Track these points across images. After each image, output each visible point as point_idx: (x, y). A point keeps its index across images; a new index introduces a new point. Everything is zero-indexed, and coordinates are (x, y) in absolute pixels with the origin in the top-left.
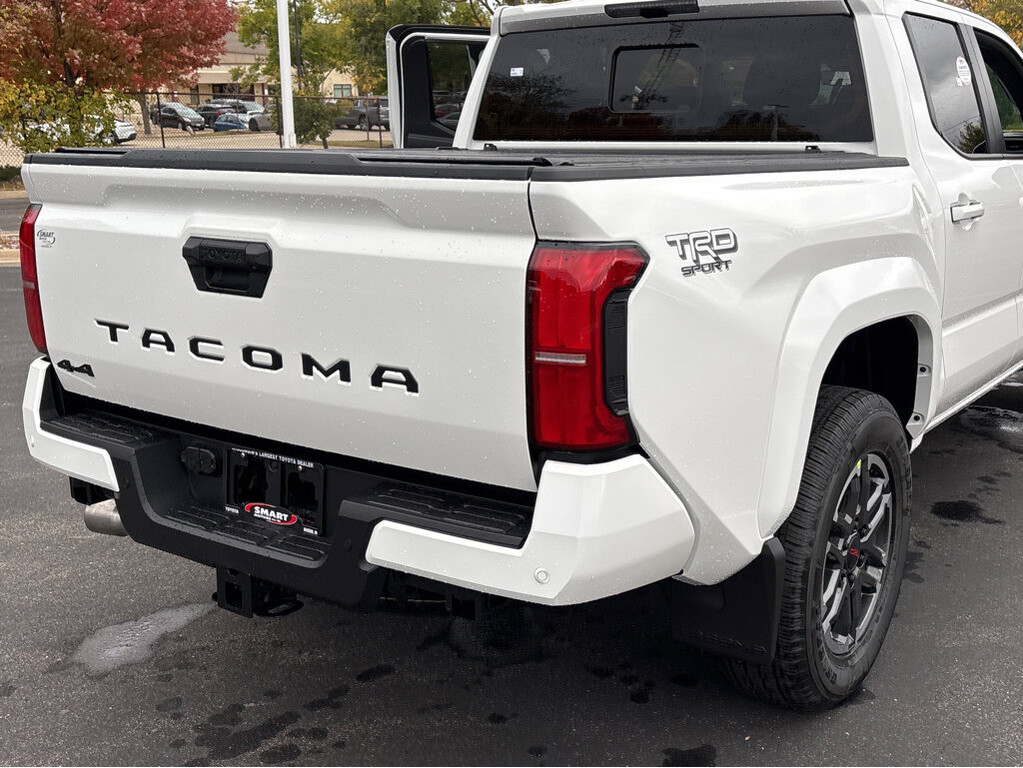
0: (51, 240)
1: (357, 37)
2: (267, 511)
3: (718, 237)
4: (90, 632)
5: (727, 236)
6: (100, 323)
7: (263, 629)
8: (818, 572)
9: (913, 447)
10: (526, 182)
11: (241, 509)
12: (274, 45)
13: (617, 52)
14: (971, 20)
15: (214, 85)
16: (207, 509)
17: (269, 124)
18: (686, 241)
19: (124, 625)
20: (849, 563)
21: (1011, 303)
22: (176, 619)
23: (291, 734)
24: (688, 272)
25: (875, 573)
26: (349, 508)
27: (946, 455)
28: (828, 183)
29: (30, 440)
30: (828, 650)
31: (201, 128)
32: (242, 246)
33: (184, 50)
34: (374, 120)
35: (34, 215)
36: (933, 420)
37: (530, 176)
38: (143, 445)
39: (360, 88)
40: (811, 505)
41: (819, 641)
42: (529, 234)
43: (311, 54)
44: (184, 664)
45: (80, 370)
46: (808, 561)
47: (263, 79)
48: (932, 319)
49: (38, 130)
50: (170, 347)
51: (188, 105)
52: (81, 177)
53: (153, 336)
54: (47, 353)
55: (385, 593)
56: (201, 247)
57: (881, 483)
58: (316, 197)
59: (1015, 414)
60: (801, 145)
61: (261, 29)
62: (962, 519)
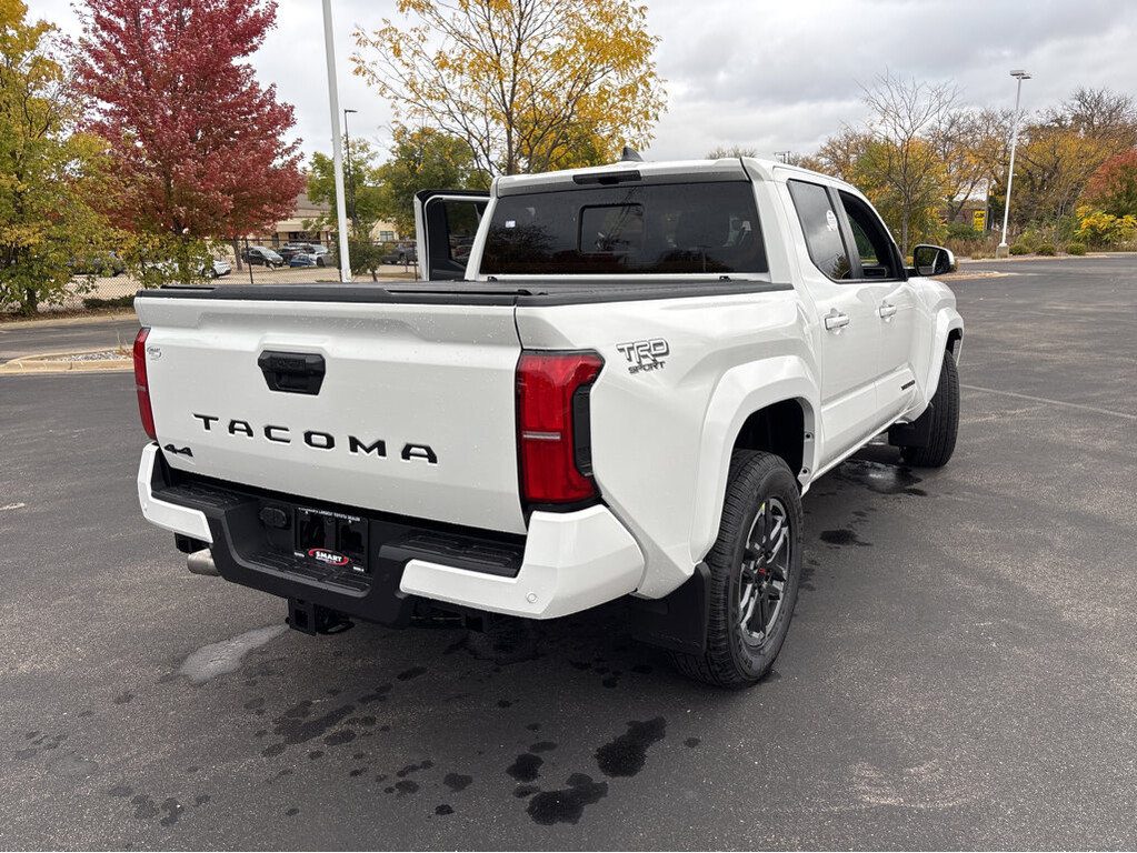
0: (158, 354)
1: (397, 196)
2: (325, 555)
3: (654, 345)
4: (193, 650)
5: (661, 344)
6: (196, 416)
7: (325, 644)
8: (736, 586)
9: (803, 493)
10: (512, 308)
11: (306, 554)
12: (334, 203)
13: (583, 209)
14: (837, 184)
15: (290, 233)
16: (280, 555)
17: (332, 261)
18: (632, 348)
19: (221, 643)
20: (759, 579)
21: (872, 386)
22: (261, 638)
23: (348, 722)
24: (633, 370)
25: (778, 585)
26: (387, 551)
27: (830, 497)
28: (734, 303)
29: (144, 506)
30: (746, 643)
31: (281, 265)
32: (302, 357)
33: (266, 207)
34: (411, 258)
35: (145, 335)
36: (817, 473)
37: (515, 303)
38: (231, 508)
39: (400, 234)
40: (729, 537)
41: (738, 638)
42: (515, 345)
43: (361, 210)
44: (266, 670)
45: (182, 451)
46: (728, 578)
47: (326, 228)
48: (814, 400)
49: (154, 268)
50: (250, 433)
51: (270, 248)
52: (181, 307)
53: (237, 425)
54: (155, 438)
55: (416, 614)
56: (271, 358)
57: (780, 519)
58: (358, 319)
59: (879, 465)
60: (716, 276)
61: (324, 191)
62: (842, 544)
